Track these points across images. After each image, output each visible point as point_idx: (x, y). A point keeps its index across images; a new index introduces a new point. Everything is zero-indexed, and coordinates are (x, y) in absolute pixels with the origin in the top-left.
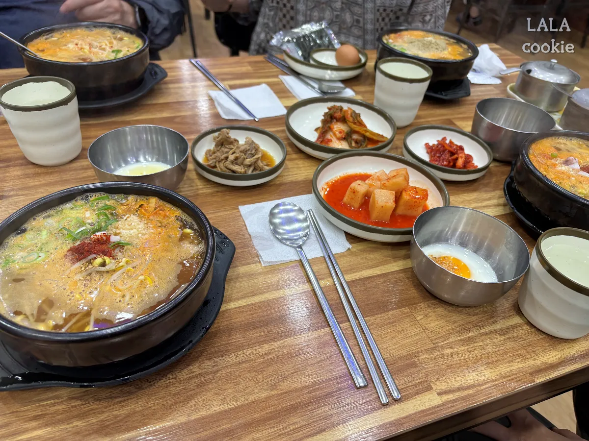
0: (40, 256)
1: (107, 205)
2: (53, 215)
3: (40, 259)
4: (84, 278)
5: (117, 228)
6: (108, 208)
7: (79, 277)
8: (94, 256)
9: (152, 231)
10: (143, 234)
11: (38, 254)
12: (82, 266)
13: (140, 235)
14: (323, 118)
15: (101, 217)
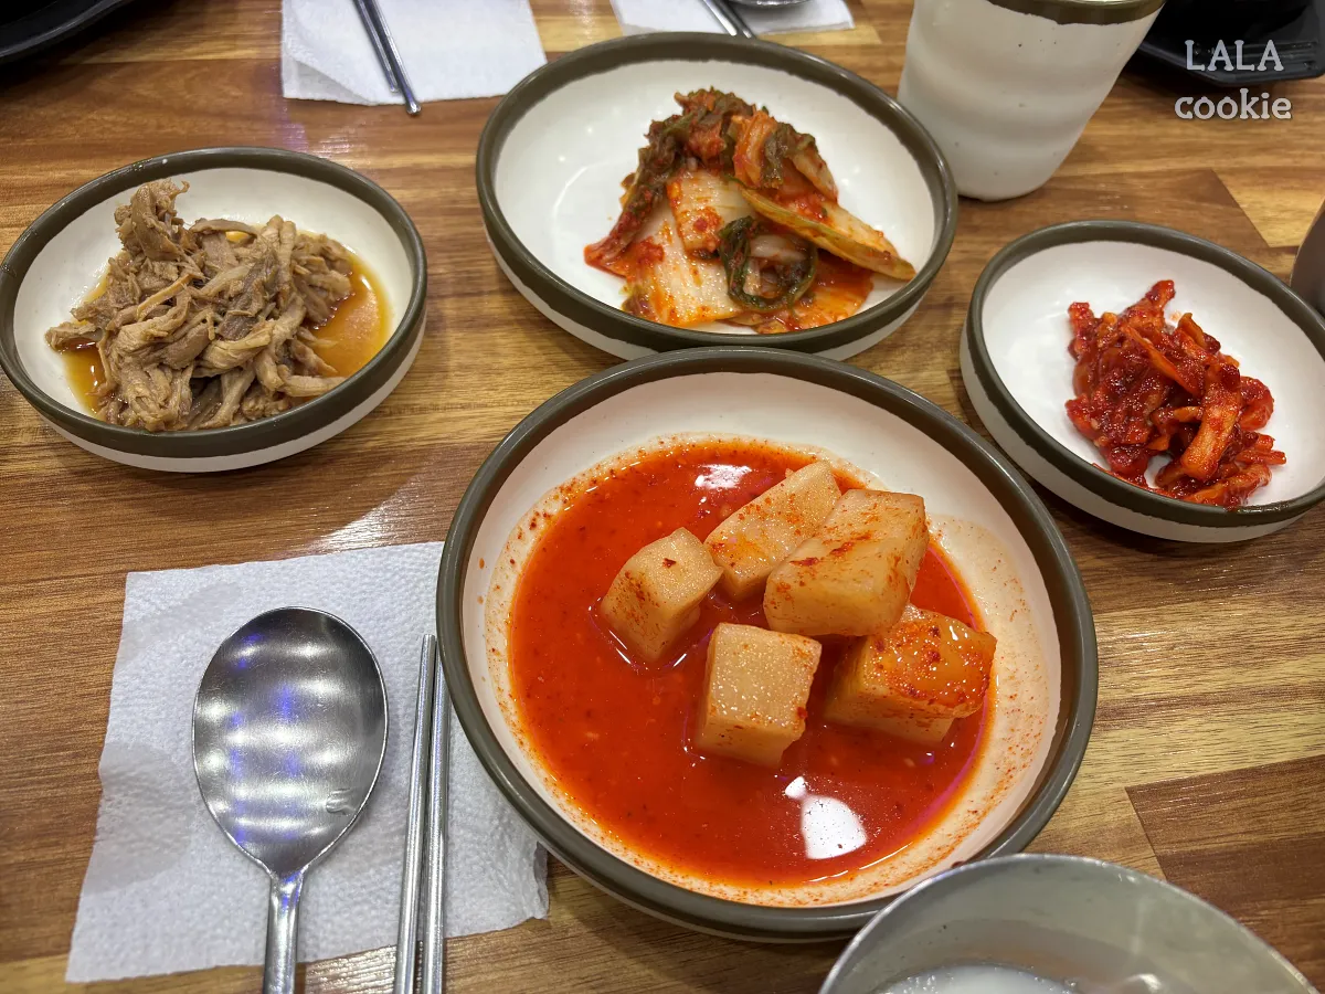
14: (646, 143)
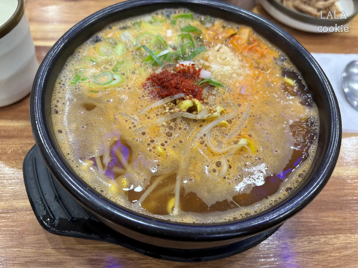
0: (115, 79)
1: (192, 27)
2: (130, 28)
3: (114, 83)
4: (167, 123)
5: (207, 60)
6: (194, 30)
7: (161, 121)
8: (182, 95)
9: (248, 72)
10: (238, 74)
11: (112, 75)
12: (166, 105)
13: (234, 75)
15: (186, 41)
